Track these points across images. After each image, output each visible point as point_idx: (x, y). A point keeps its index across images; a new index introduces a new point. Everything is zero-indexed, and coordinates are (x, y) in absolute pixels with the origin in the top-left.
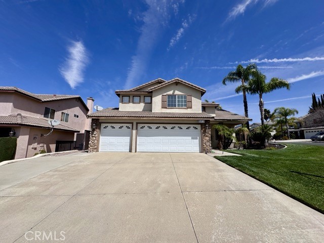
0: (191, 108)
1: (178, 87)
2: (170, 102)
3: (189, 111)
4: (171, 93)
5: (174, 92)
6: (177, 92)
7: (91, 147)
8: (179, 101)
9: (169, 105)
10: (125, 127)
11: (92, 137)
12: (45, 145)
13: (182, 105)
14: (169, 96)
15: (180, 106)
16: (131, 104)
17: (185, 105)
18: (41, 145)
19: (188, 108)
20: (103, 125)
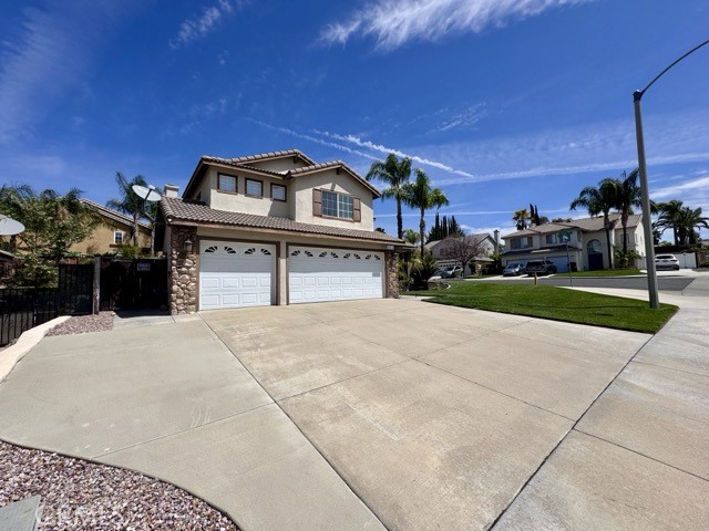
0: (359, 221)
1: (341, 178)
2: (326, 205)
3: (355, 227)
4: (328, 187)
5: (333, 187)
6: (338, 189)
7: (179, 301)
8: (341, 206)
9: (325, 212)
10: (258, 253)
11: (181, 273)
13: (346, 215)
14: (324, 192)
15: (343, 218)
16: (241, 197)
17: (352, 215)
19: (355, 221)
20: (205, 244)
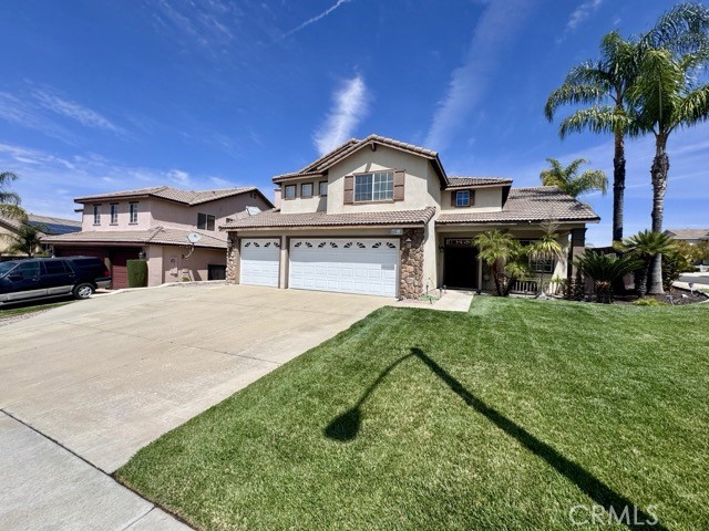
0: (402, 200)
1: (379, 154)
2: (360, 190)
3: (397, 207)
4: (361, 170)
5: (369, 167)
6: (375, 168)
7: (229, 277)
8: (377, 186)
9: (357, 198)
10: (272, 245)
11: (230, 260)
12: (191, 272)
13: (383, 196)
14: (358, 177)
15: (381, 198)
16: (298, 200)
17: (390, 195)
18: (184, 270)
19: (395, 201)
